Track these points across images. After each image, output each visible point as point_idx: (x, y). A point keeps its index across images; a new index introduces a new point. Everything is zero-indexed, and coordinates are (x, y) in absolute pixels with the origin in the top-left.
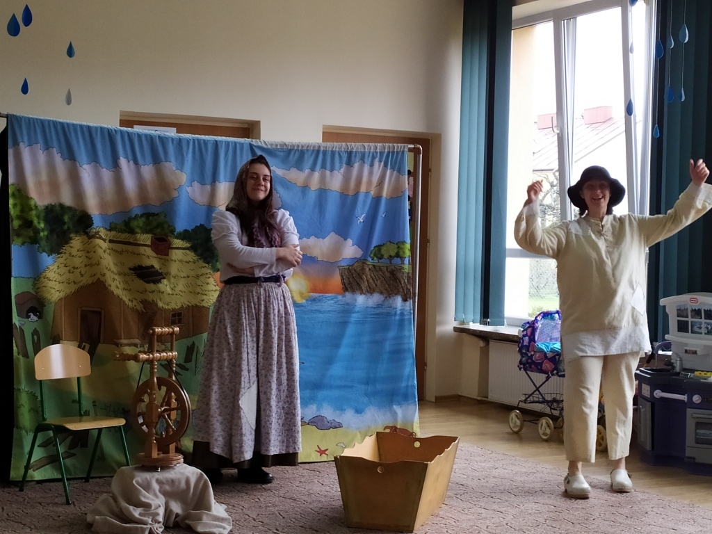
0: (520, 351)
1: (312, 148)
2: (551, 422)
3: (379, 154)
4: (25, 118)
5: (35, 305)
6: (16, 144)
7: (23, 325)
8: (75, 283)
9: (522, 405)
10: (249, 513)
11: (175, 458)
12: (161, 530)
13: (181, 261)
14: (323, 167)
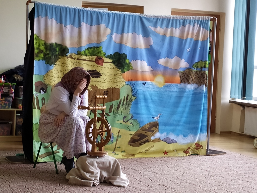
1: (167, 18)
3: (197, 21)
7: (38, 95)
10: (136, 178)
11: (104, 153)
12: (98, 183)
13: (108, 68)
14: (172, 26)
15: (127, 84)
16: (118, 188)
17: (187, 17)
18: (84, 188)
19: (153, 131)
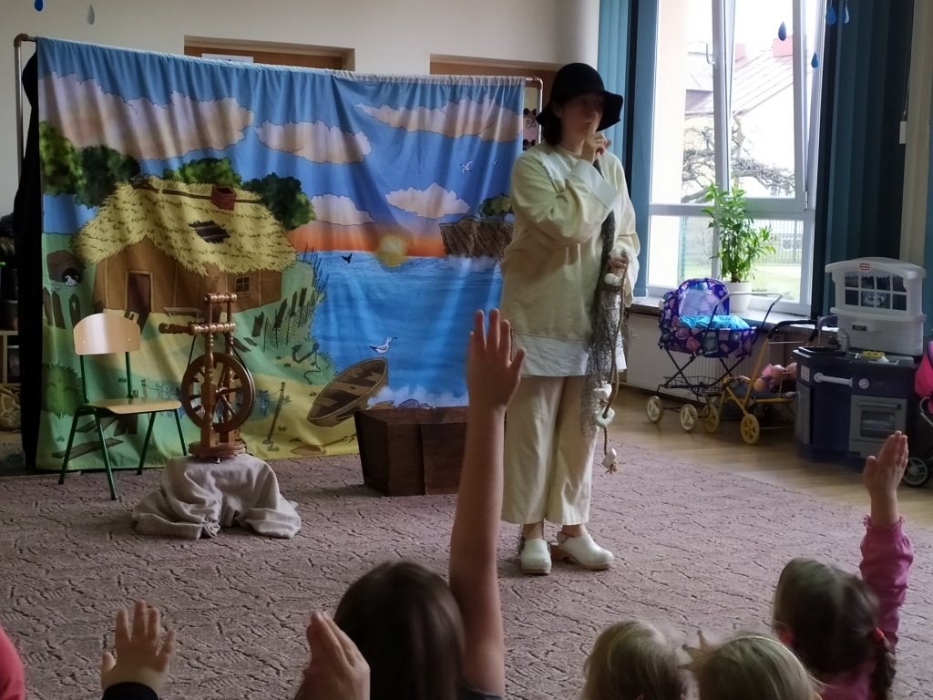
0: (661, 326)
1: (408, 82)
2: (695, 410)
3: (489, 89)
4: (58, 42)
5: (74, 266)
6: (47, 73)
7: (59, 289)
8: (121, 241)
9: (662, 390)
10: (323, 511)
11: (234, 447)
12: (217, 530)
13: (249, 217)
14: (422, 104)
15: (302, 259)
16: (269, 541)
17: (461, 79)
18: (177, 544)
19: (374, 383)
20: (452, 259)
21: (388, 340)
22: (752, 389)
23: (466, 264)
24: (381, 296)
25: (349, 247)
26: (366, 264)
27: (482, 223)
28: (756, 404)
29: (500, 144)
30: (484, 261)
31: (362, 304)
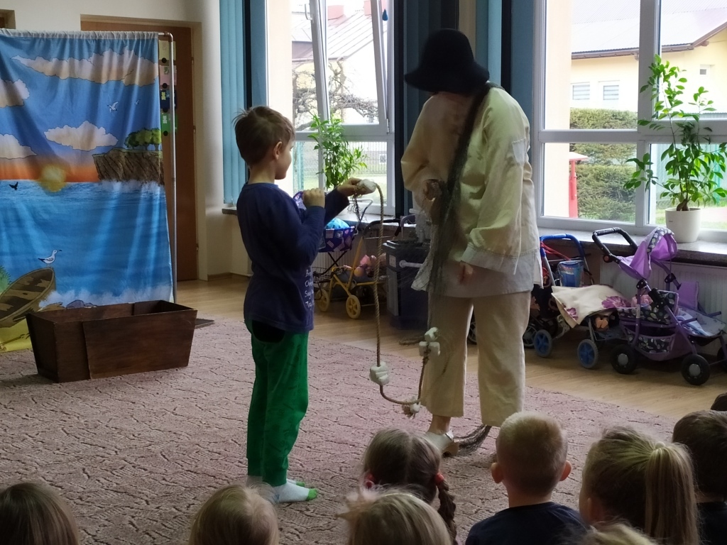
1: (58, 37)
3: (128, 42)
14: (72, 55)
17: (104, 34)
19: (44, 288)
20: (105, 183)
21: (54, 253)
22: (353, 274)
23: (117, 187)
24: (46, 216)
25: (15, 177)
26: (31, 190)
27: (129, 153)
28: (357, 287)
29: (140, 88)
30: (132, 184)
31: (29, 223)
